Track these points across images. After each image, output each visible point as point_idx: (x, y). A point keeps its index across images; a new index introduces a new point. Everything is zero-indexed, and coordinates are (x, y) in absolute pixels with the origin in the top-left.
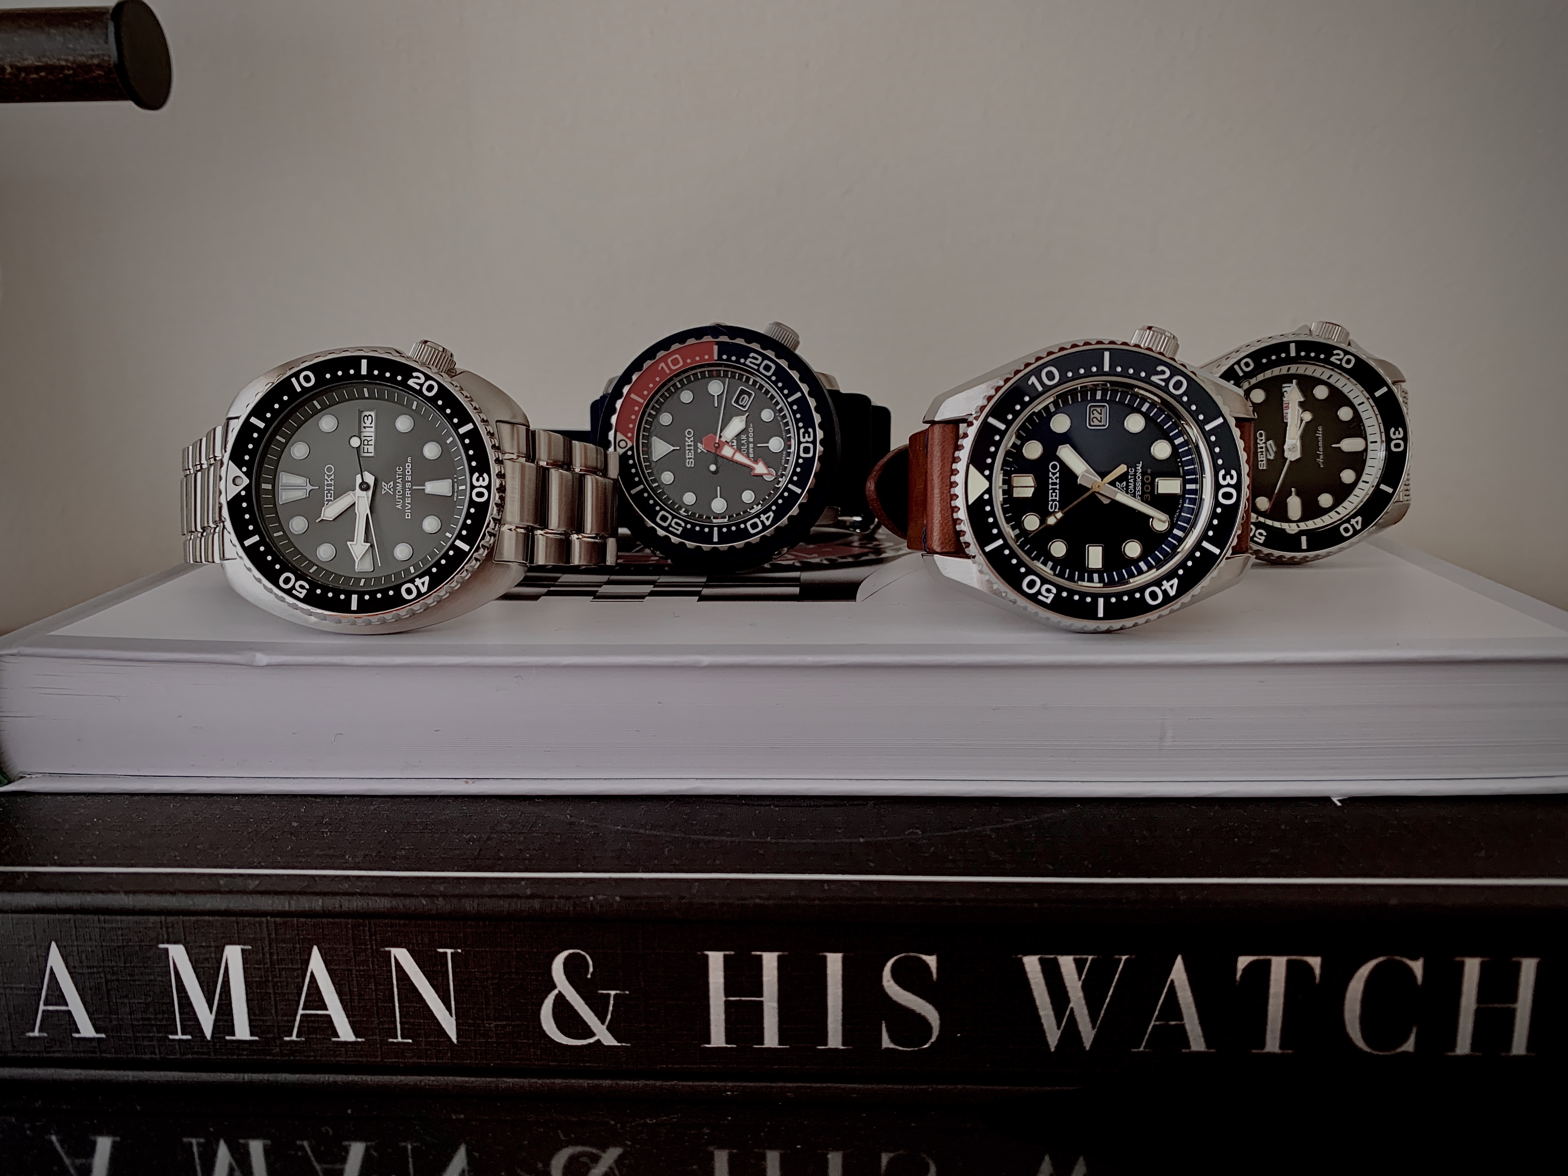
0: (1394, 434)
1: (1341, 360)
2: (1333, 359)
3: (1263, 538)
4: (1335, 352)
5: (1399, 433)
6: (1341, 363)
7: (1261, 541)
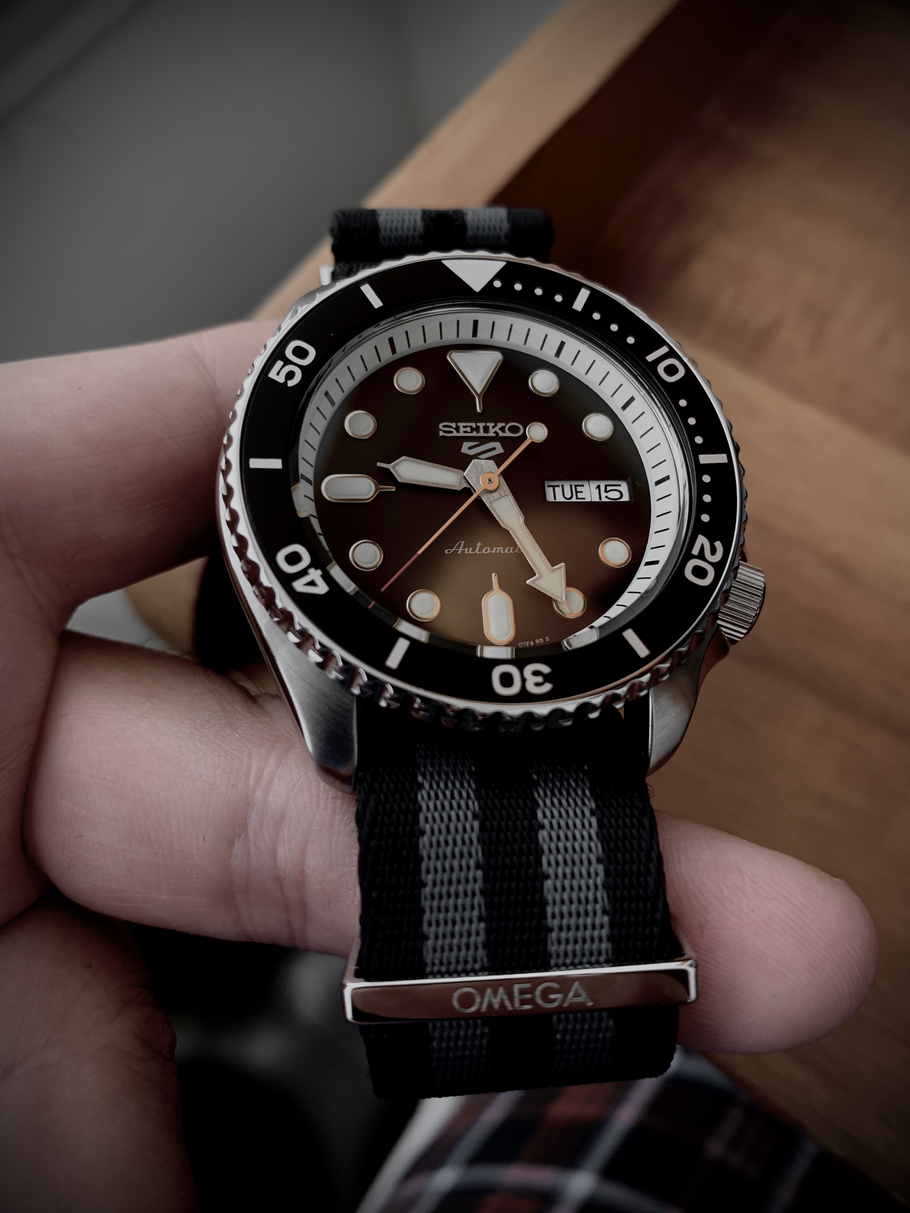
0: (536, 673)
1: (701, 556)
2: (702, 540)
3: (281, 379)
4: (718, 545)
5: (538, 684)
6: (694, 557)
7: (272, 375)
